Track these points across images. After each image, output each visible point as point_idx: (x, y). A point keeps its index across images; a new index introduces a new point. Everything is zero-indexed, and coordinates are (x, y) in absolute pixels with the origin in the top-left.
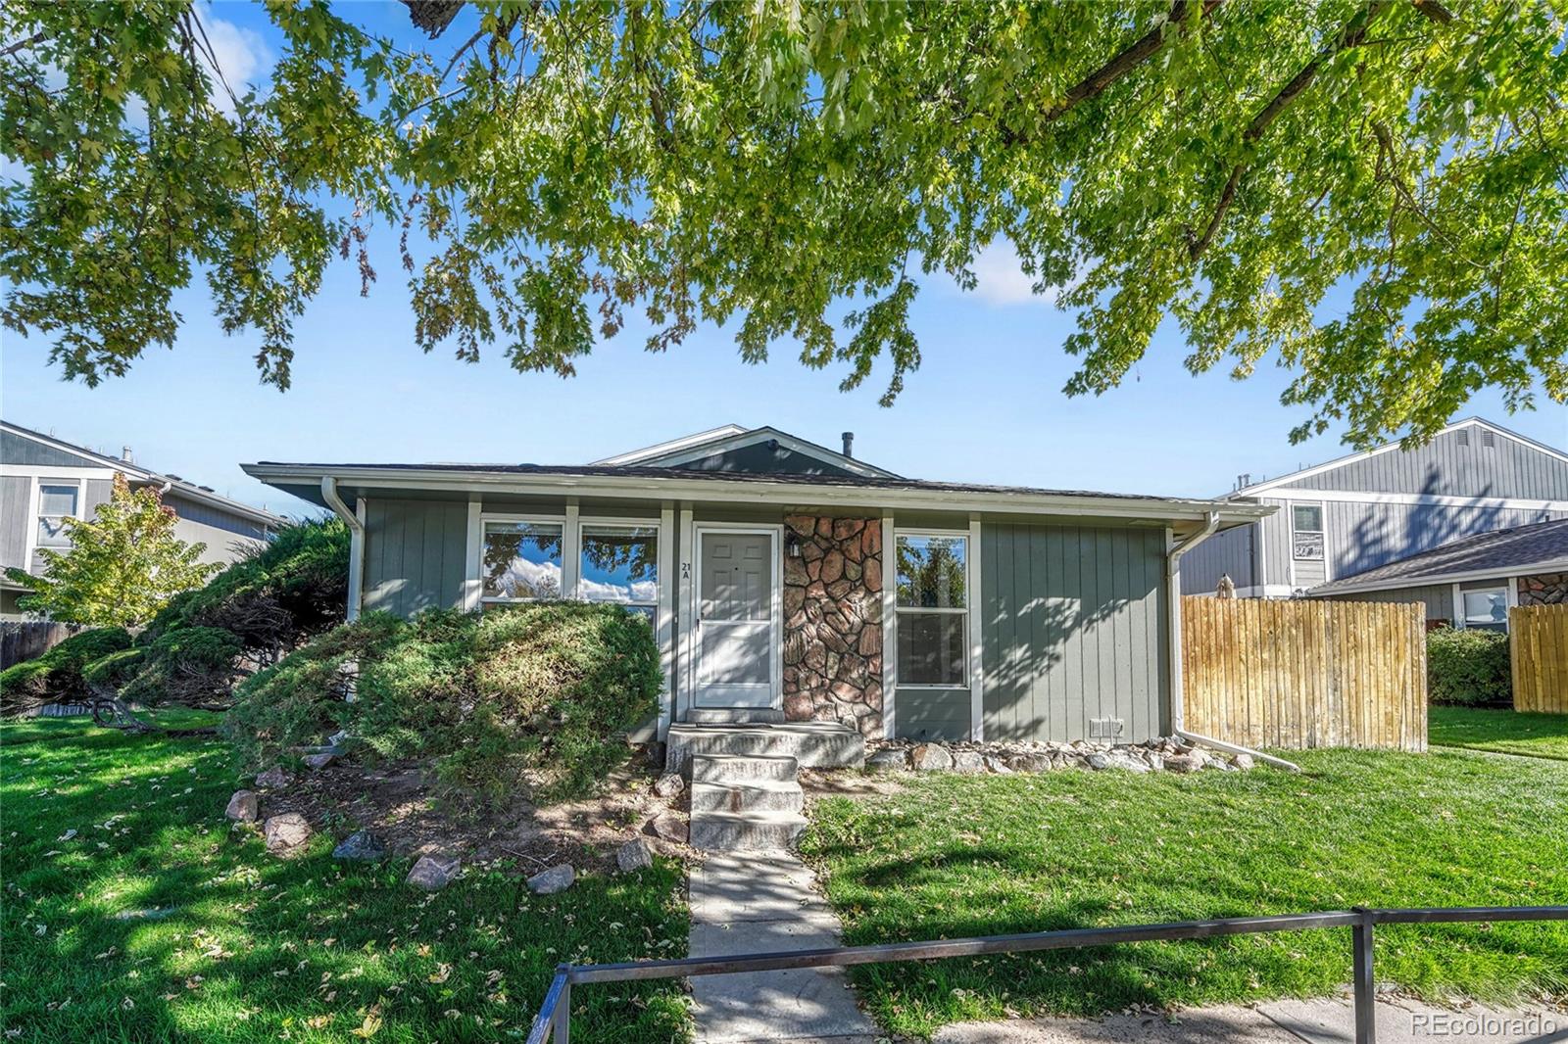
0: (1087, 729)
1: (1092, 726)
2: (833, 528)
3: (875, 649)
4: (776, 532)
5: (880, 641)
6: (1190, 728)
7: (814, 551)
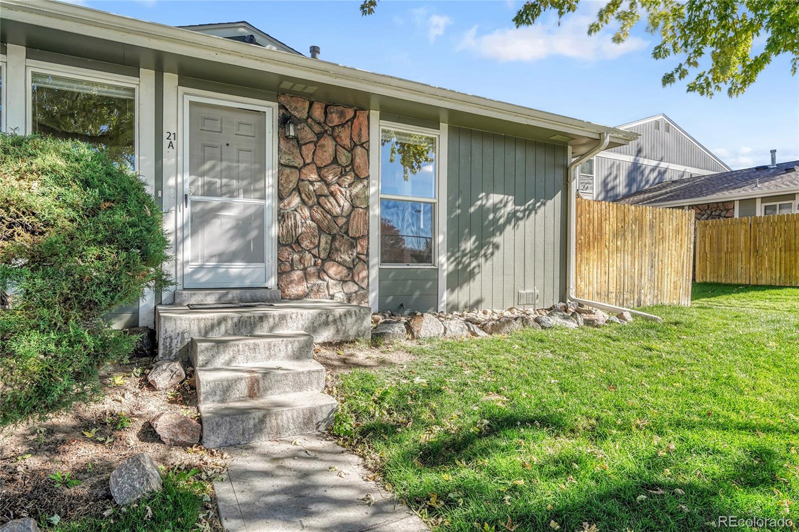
0: (516, 299)
1: (519, 296)
2: (326, 113)
3: (362, 231)
4: (271, 110)
5: (367, 223)
6: (577, 295)
7: (308, 135)
